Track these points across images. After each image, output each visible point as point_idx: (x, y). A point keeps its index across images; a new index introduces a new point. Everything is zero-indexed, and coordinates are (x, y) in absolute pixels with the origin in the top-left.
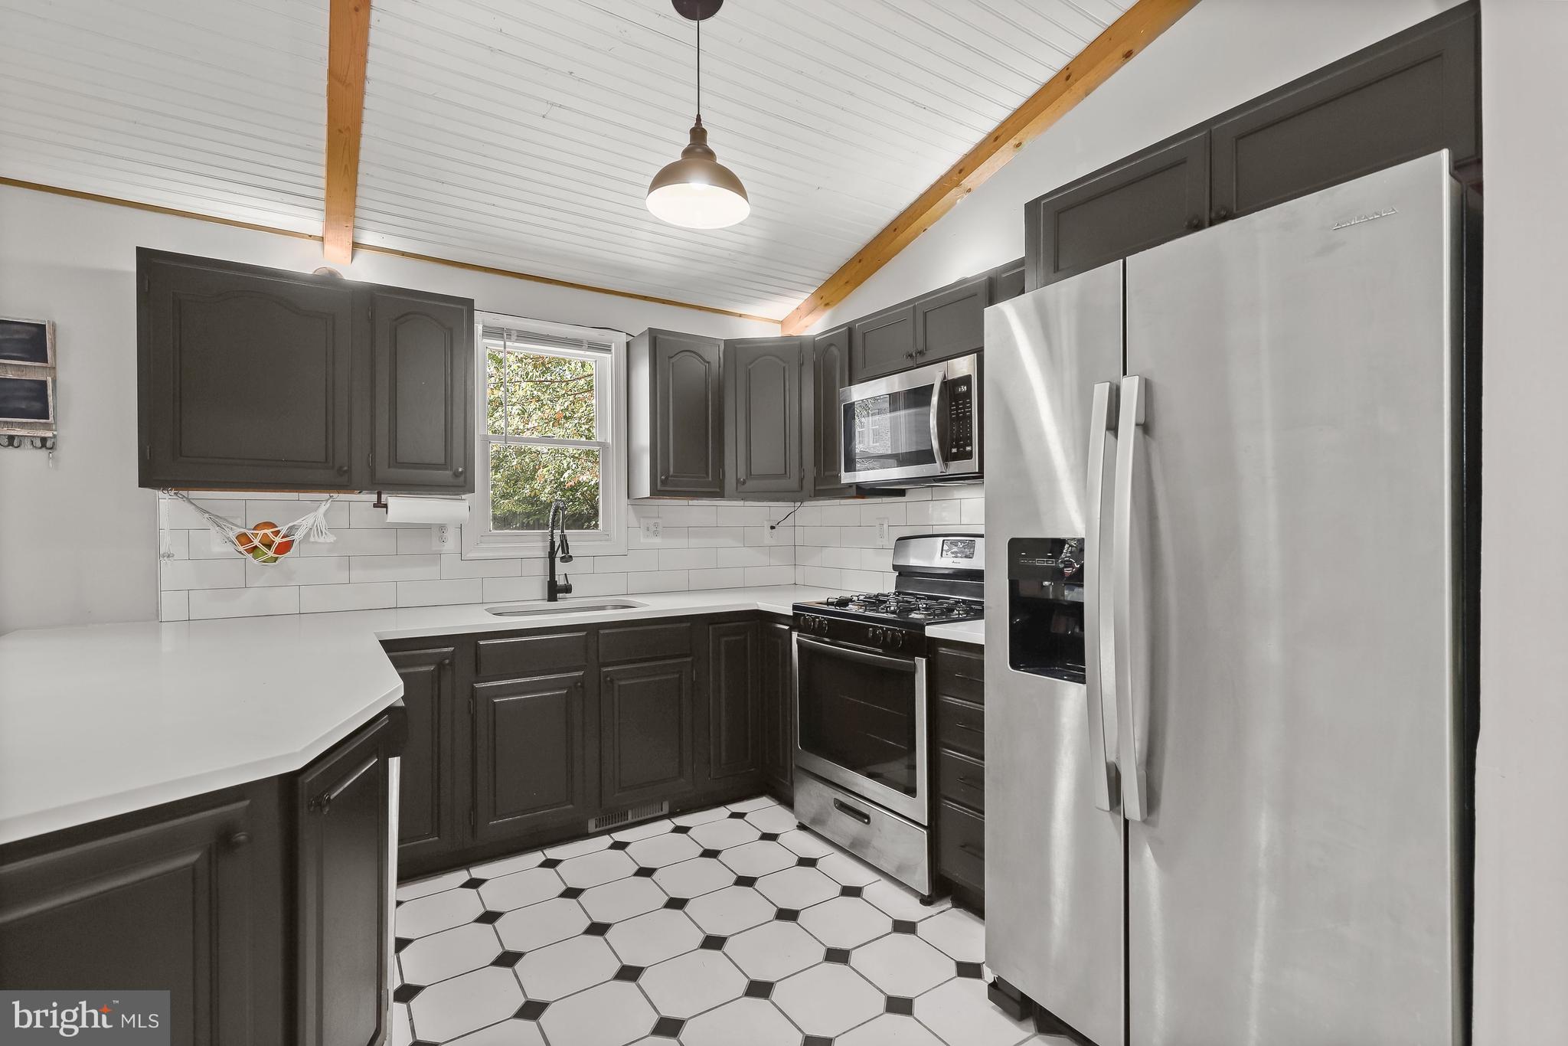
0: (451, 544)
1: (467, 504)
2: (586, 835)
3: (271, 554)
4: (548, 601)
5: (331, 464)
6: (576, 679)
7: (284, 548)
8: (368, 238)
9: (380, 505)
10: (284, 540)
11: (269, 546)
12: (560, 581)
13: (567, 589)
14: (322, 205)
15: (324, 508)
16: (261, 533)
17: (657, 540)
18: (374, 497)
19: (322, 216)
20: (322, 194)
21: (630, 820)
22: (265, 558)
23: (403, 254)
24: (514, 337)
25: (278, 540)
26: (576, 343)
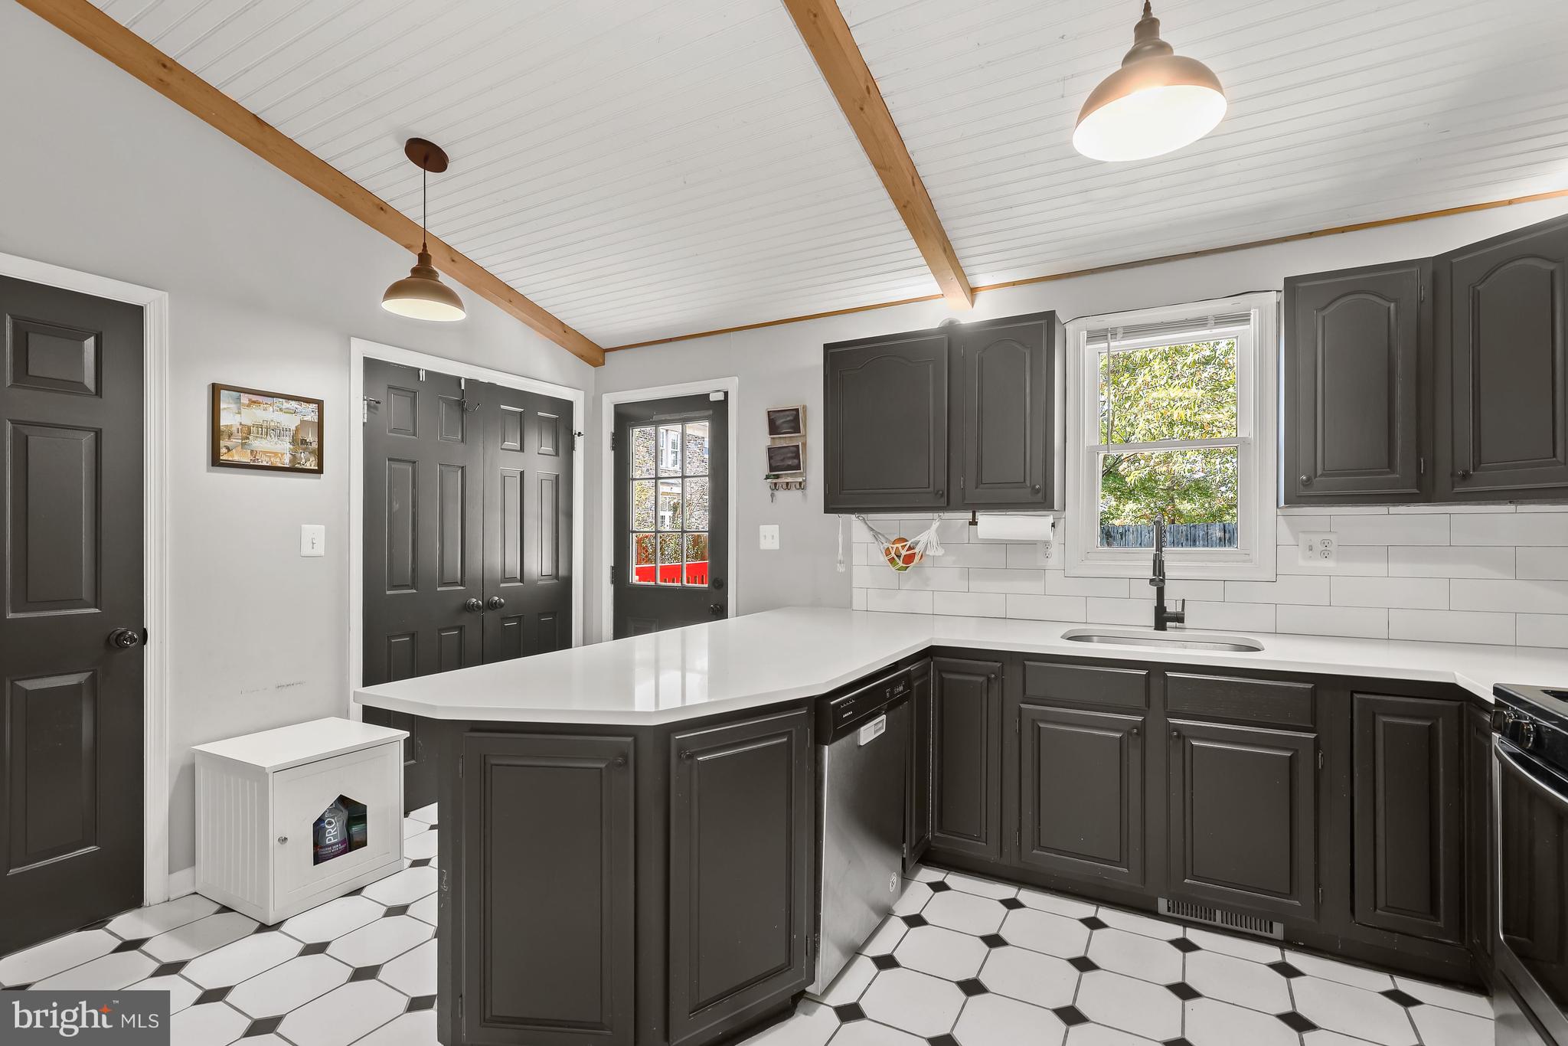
0: (1054, 560)
1: (1051, 520)
2: (1152, 913)
3: (901, 564)
4: (1155, 629)
5: (931, 489)
6: (1135, 725)
7: (909, 559)
8: (981, 280)
9: (974, 523)
10: (908, 552)
11: (899, 556)
12: (1171, 607)
13: (1179, 618)
14: (927, 269)
15: (936, 525)
16: (895, 546)
17: (1329, 564)
18: (969, 515)
19: (931, 277)
20: (923, 261)
21: (1218, 922)
22: (898, 567)
23: (1014, 284)
24: (1119, 336)
25: (904, 553)
26: (1200, 322)
